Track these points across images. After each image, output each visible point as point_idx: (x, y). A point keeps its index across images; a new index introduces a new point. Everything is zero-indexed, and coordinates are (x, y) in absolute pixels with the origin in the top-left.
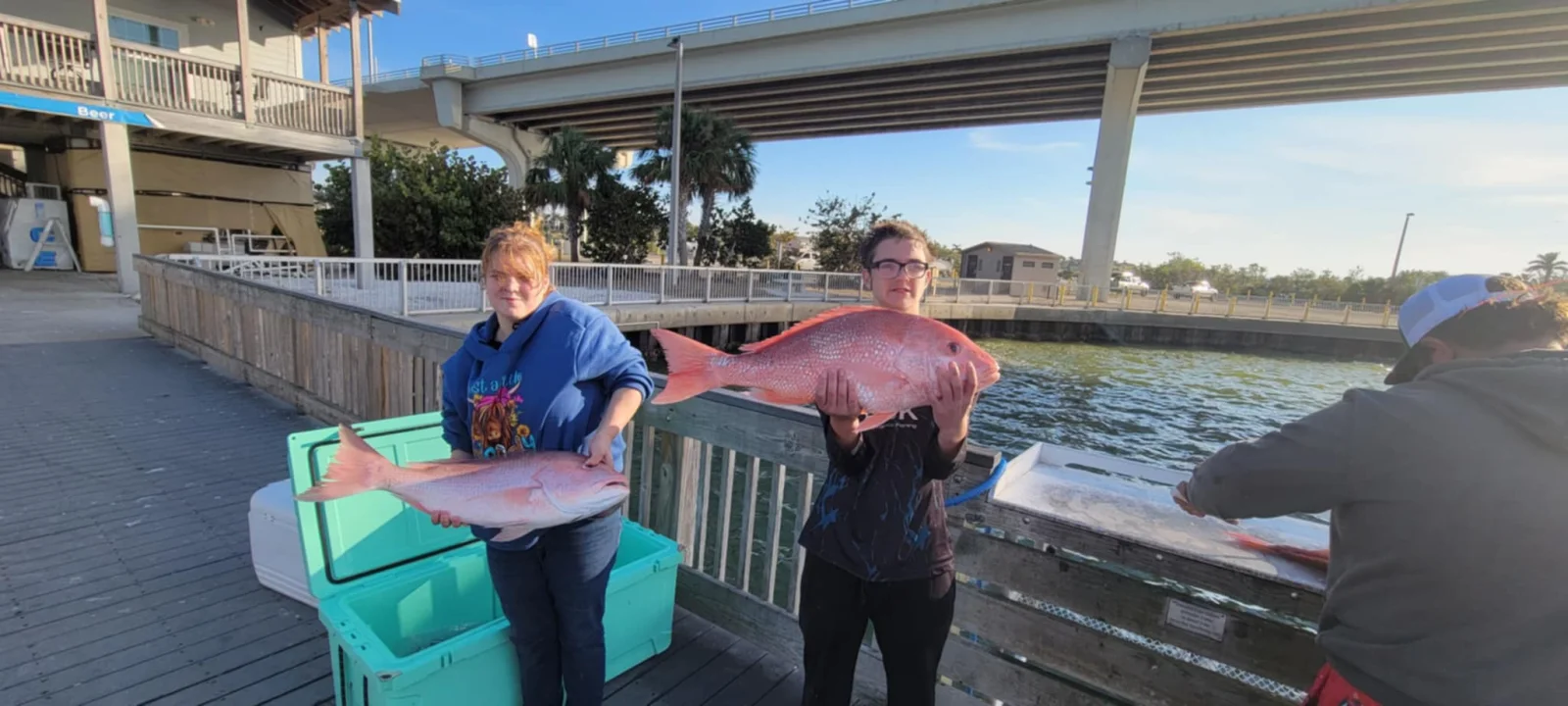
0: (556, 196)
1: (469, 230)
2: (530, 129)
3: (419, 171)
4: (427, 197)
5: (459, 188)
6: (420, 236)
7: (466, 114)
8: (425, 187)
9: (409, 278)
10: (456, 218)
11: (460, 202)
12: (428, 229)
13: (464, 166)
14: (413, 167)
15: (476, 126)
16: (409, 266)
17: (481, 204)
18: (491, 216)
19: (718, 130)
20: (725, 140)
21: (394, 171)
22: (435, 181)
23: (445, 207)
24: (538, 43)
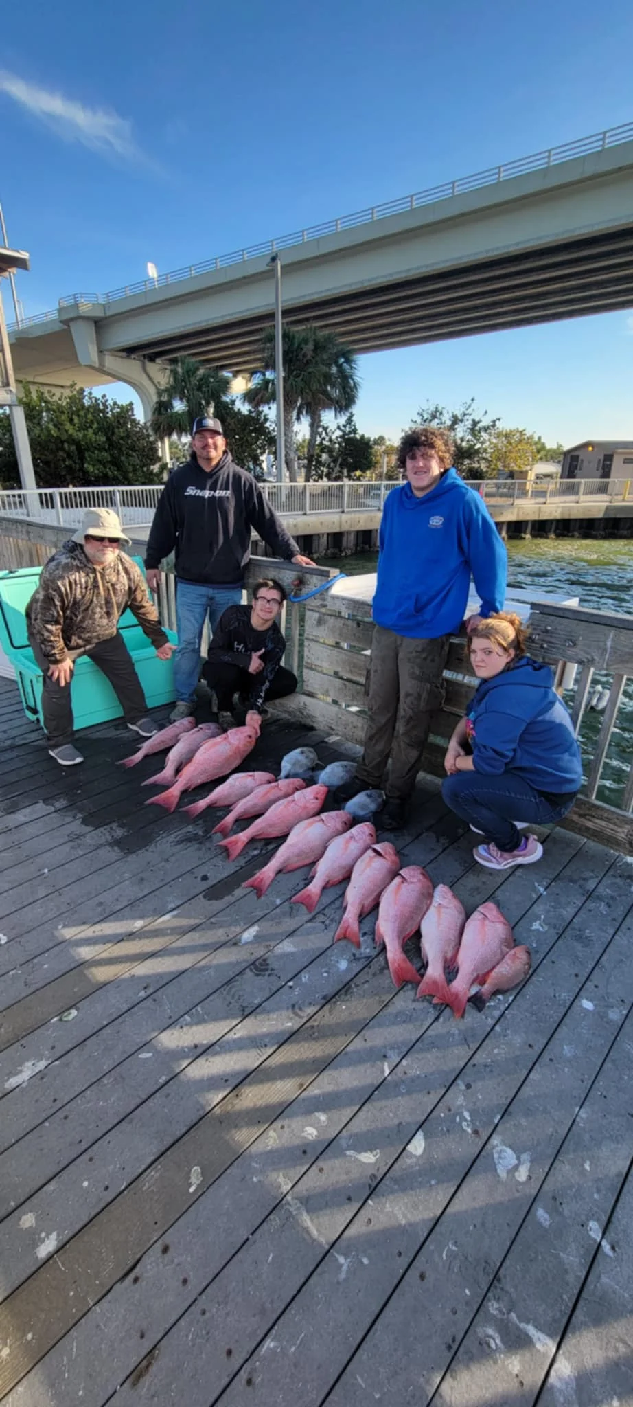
0: (180, 425)
1: (107, 462)
2: (158, 361)
3: (63, 412)
4: (71, 436)
5: (95, 426)
6: (69, 469)
7: (101, 352)
8: (68, 426)
9: (62, 506)
10: (96, 452)
11: (98, 437)
12: (75, 463)
13: (98, 404)
14: (58, 409)
15: (111, 362)
16: (61, 494)
17: (114, 438)
18: (124, 449)
19: (318, 347)
20: (325, 357)
21: (44, 414)
22: (76, 420)
23: (86, 443)
24: (158, 272)
